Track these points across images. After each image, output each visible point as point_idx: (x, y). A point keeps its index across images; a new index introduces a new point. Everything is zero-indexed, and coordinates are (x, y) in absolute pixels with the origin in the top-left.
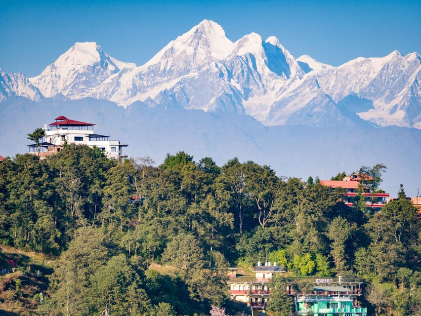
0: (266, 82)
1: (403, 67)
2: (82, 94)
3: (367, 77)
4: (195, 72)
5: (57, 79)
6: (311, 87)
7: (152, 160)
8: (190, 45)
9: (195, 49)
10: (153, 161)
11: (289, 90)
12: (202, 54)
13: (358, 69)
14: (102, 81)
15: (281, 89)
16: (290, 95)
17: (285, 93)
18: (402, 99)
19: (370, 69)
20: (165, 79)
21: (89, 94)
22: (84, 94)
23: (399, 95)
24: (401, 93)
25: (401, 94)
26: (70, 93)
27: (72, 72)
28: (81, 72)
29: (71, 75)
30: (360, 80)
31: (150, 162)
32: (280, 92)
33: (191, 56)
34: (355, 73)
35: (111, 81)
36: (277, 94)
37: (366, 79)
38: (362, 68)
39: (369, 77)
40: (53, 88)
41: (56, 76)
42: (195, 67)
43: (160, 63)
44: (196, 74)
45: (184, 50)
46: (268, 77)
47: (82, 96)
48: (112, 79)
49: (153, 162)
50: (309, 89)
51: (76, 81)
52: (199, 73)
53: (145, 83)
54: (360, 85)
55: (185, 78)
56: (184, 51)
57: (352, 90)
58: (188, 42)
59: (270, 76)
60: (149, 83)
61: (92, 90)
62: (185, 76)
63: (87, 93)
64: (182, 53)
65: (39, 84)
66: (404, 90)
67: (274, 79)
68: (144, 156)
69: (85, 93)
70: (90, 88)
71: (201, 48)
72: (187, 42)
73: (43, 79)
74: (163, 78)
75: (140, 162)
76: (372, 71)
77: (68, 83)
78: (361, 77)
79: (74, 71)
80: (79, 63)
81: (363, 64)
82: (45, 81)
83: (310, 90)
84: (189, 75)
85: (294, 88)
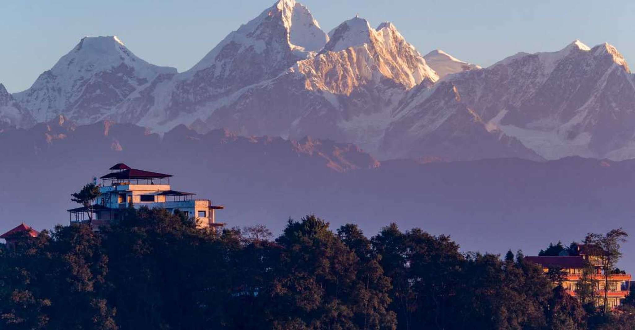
0: (378, 92)
1: (588, 65)
2: (94, 116)
3: (532, 83)
4: (268, 79)
5: (56, 93)
6: (447, 99)
7: (267, 230)
8: (259, 38)
9: (268, 44)
10: (269, 232)
11: (413, 104)
12: (278, 52)
13: (518, 70)
14: (125, 96)
15: (401, 103)
16: (415, 111)
17: (408, 108)
18: (587, 116)
19: (537, 69)
20: (223, 91)
21: (105, 116)
22: (97, 115)
23: (581, 109)
24: (586, 105)
25: (586, 108)
26: (76, 115)
27: (79, 83)
28: (92, 82)
29: (77, 87)
30: (522, 87)
31: (265, 234)
32: (400, 109)
33: (261, 54)
34: (514, 76)
35: (138, 96)
36: (394, 110)
37: (531, 86)
38: (525, 69)
39: (536, 82)
40: (49, 107)
41: (53, 89)
42: (269, 72)
43: (214, 66)
44: (270, 82)
45: (251, 46)
46: (380, 84)
47: (96, 119)
48: (141, 93)
49: (270, 234)
50: (443, 102)
51: (85, 97)
52: (274, 81)
53: (191, 97)
54: (521, 94)
55: (252, 89)
56: (251, 48)
57: (510, 103)
58: (256, 34)
59: (383, 83)
60: (198, 97)
61: (109, 109)
62: (253, 86)
63: (102, 114)
64: (247, 50)
65: (28, 101)
66: (589, 102)
67: (389, 88)
68: (254, 224)
69: (100, 115)
70: (108, 107)
71: (276, 41)
72: (255, 32)
73: (35, 94)
74: (219, 90)
75: (250, 233)
76: (540, 73)
77: (72, 100)
78: (524, 83)
79: (82, 81)
80: (89, 68)
81: (525, 63)
82: (37, 97)
83: (446, 103)
84: (259, 85)
85: (421, 101)
